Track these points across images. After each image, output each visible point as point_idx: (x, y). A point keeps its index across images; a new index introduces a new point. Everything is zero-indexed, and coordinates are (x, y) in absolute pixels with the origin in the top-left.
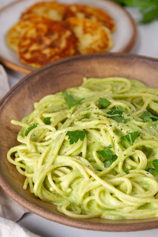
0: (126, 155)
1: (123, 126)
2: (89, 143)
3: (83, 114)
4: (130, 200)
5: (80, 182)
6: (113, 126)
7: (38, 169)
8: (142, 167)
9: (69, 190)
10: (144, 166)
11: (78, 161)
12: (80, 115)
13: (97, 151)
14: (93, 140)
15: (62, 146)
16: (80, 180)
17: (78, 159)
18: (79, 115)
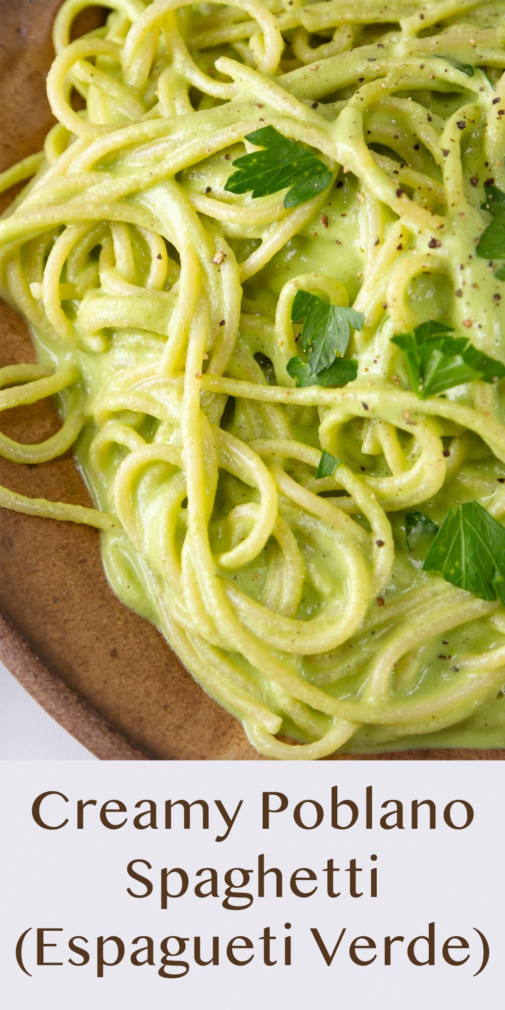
0: (370, 407)
1: (475, 286)
2: (312, 233)
3: (437, 75)
4: (204, 597)
5: (148, 348)
6: (438, 252)
7: (68, 172)
8: (399, 492)
9: (95, 343)
10: (412, 498)
11: (209, 268)
12: (426, 69)
13: (306, 290)
14: (338, 230)
15: (219, 153)
16: (153, 342)
17: (215, 260)
18: (422, 67)
